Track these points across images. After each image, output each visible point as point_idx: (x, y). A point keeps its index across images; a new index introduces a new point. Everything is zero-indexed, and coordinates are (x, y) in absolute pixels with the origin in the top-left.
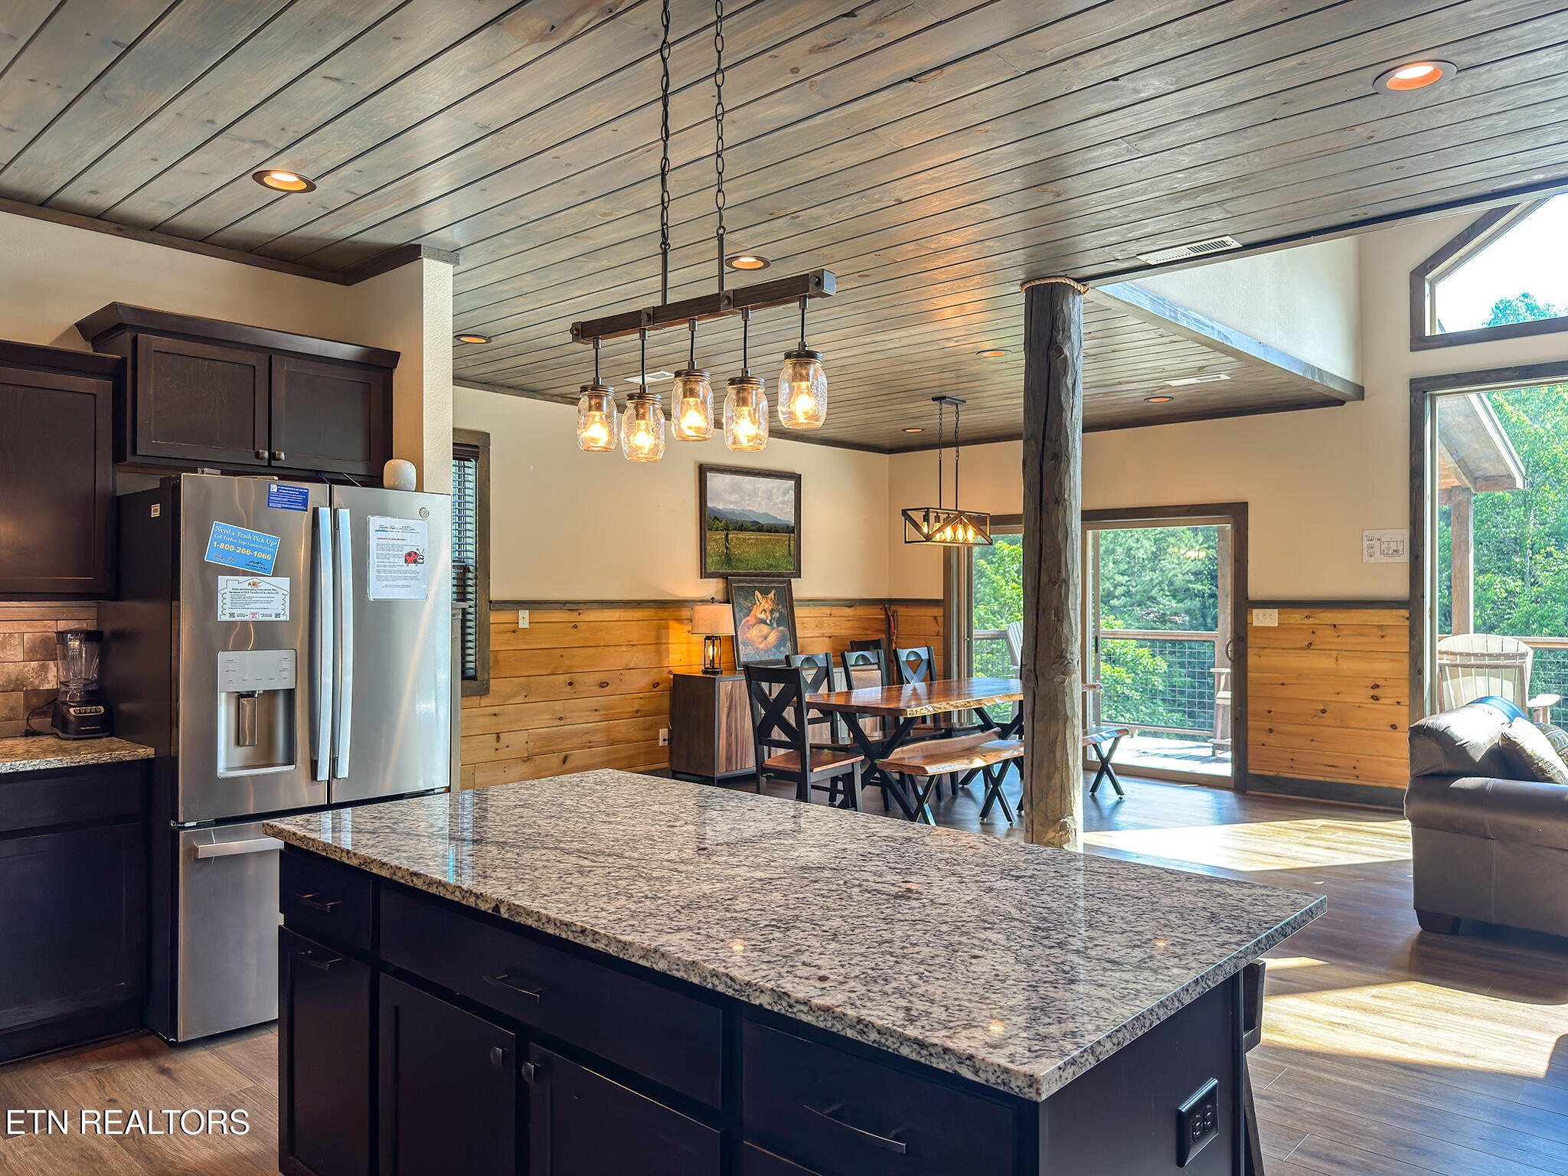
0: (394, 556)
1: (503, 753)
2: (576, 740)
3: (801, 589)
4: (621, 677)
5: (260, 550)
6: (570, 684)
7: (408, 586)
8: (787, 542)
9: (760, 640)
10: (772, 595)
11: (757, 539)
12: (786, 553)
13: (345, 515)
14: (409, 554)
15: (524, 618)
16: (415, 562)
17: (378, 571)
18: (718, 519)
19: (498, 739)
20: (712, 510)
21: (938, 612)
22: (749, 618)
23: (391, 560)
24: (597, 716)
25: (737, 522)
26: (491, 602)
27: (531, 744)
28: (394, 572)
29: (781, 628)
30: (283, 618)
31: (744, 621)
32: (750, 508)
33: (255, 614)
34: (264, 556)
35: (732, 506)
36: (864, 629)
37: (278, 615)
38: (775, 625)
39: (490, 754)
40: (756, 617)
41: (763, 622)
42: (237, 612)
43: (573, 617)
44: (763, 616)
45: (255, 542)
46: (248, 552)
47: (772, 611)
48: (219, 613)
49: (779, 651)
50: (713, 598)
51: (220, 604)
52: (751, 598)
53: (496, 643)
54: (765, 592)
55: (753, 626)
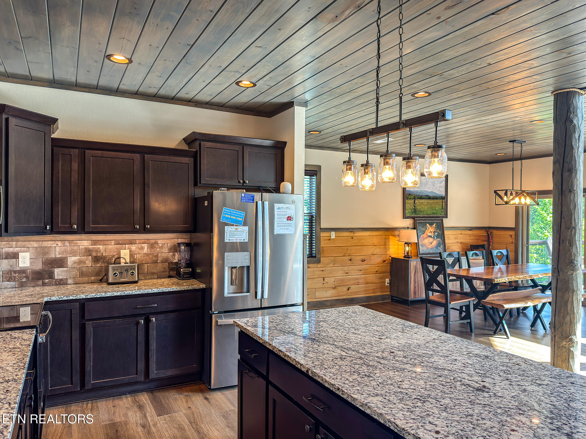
0: (283, 218)
1: (326, 285)
2: (353, 282)
3: (447, 223)
4: (370, 258)
5: (238, 217)
6: (350, 260)
7: (288, 229)
8: (442, 203)
9: (429, 244)
10: (434, 225)
11: (428, 203)
12: (441, 208)
13: (266, 203)
14: (288, 217)
15: (333, 235)
16: (290, 220)
17: (278, 224)
18: (410, 194)
19: (324, 280)
20: (408, 191)
21: (512, 233)
22: (424, 235)
23: (282, 219)
24: (361, 273)
25: (419, 195)
26: (321, 229)
27: (336, 282)
28: (283, 224)
29: (438, 239)
30: (246, 241)
31: (421, 236)
32: (425, 190)
33: (237, 239)
34: (240, 219)
35: (417, 189)
36: (477, 239)
37: (244, 240)
38: (436, 238)
39: (321, 285)
40: (427, 235)
41: (431, 237)
42: (231, 239)
43: (351, 234)
44: (430, 234)
45: (237, 214)
46: (235, 218)
47: (434, 232)
48: (225, 239)
49: (438, 249)
50: (408, 227)
51: (225, 236)
52: (425, 227)
53: (323, 244)
54: (431, 224)
55: (426, 238)
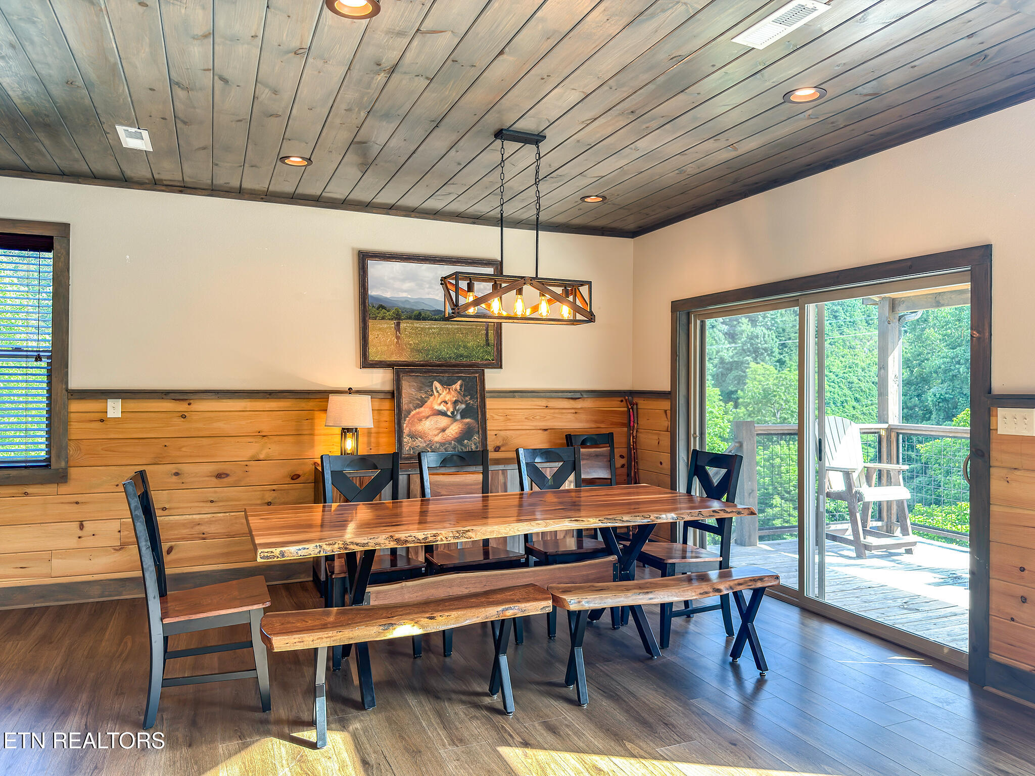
1: (88, 542)
2: (185, 532)
3: (494, 380)
4: (247, 469)
6: (177, 474)
8: (484, 332)
9: (436, 433)
10: (457, 386)
11: (441, 329)
12: (483, 342)
15: (114, 409)
18: (383, 307)
19: (81, 527)
20: (376, 299)
21: (666, 405)
22: (422, 409)
24: (213, 508)
25: (413, 311)
26: (67, 390)
27: (123, 533)
29: (468, 420)
31: (413, 413)
32: (431, 296)
35: (404, 295)
36: (596, 422)
38: (459, 417)
39: (73, 542)
40: (432, 409)
41: (444, 414)
43: (182, 407)
44: (442, 408)
47: (456, 403)
49: (462, 445)
52: (427, 389)
53: (76, 430)
54: (447, 384)
55: (427, 417)
